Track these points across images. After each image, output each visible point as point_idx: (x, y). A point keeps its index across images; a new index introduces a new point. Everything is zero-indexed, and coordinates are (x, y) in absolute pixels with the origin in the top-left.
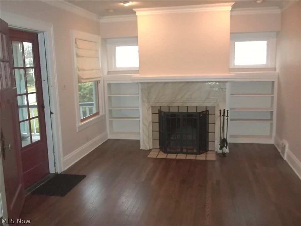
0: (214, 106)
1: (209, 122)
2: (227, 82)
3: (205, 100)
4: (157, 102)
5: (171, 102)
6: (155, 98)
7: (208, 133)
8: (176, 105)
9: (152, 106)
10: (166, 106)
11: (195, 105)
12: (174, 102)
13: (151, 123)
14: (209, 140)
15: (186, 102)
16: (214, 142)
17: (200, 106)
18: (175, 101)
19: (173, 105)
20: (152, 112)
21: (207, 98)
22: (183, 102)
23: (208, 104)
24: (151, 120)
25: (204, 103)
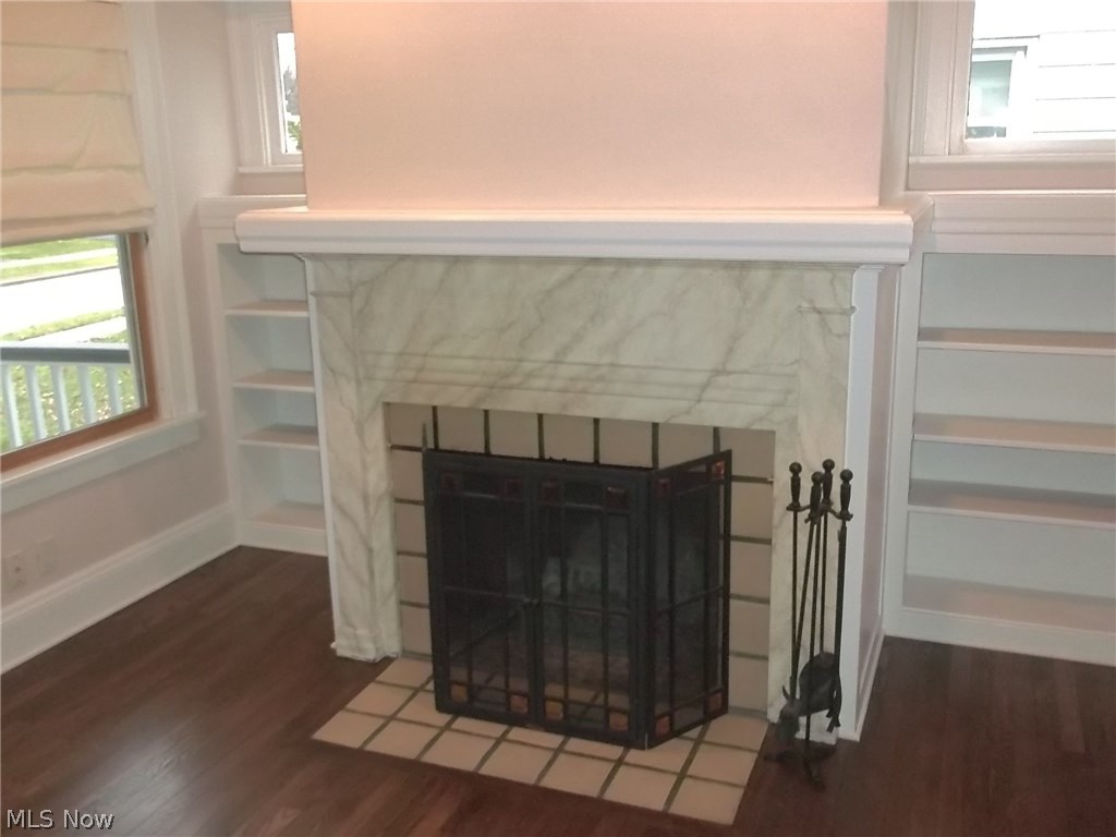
0: (765, 426)
1: (734, 531)
2: (853, 266)
3: (705, 387)
4: (414, 381)
5: (492, 387)
6: (401, 354)
7: (727, 597)
8: (523, 402)
9: (387, 405)
10: (464, 403)
11: (641, 409)
12: (512, 387)
13: (386, 504)
14: (733, 645)
15: (584, 392)
16: (765, 658)
17: (674, 421)
18: (515, 380)
19: (510, 407)
20: (388, 435)
21: (717, 372)
22: (564, 391)
23: (728, 411)
24: (383, 486)
25: (699, 401)
